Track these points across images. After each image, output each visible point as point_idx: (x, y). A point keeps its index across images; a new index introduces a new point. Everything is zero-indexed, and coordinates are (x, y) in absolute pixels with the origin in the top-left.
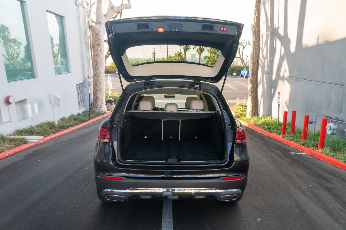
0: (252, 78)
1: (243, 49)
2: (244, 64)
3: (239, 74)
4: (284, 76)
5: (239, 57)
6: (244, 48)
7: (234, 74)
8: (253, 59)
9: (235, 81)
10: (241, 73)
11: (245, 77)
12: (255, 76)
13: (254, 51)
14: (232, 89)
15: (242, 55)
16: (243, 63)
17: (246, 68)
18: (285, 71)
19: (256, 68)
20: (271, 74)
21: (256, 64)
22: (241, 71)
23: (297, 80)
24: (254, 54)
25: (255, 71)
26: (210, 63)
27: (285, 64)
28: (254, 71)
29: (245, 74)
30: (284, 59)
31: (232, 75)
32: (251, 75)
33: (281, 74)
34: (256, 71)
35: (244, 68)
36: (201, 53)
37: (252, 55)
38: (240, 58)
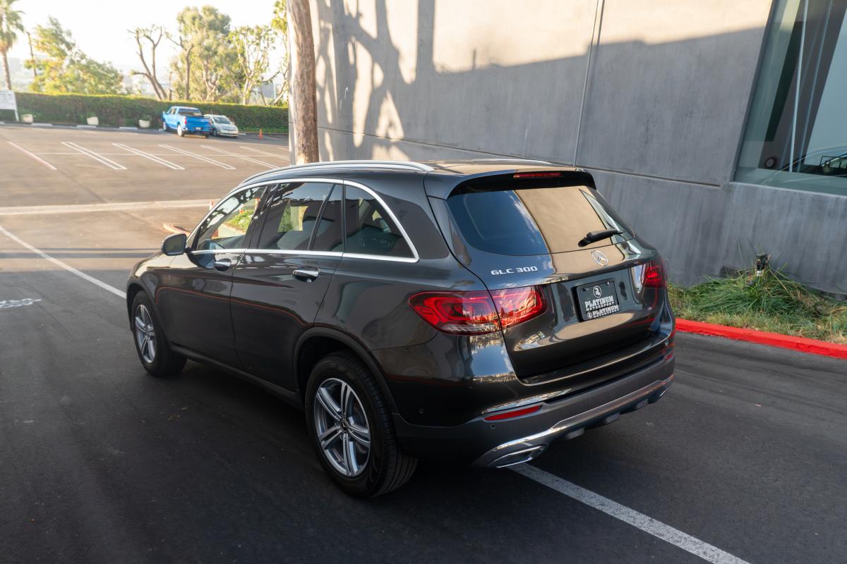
0: (307, 142)
1: (154, 49)
2: (165, 95)
3: (157, 124)
4: (387, 137)
5: (145, 71)
6: (155, 46)
7: (143, 123)
8: (303, 91)
10: (164, 120)
11: (180, 133)
12: (313, 137)
13: (302, 71)
14: (168, 169)
15: (154, 66)
16: (160, 91)
17: (178, 108)
18: (391, 124)
19: (311, 114)
20: (348, 130)
21: (312, 104)
22: (165, 116)
23: (426, 148)
25: (311, 123)
26: (49, 82)
27: (389, 109)
28: (309, 122)
29: (179, 123)
30: (386, 97)
31: (138, 126)
32: (303, 132)
33: (381, 132)
34: (313, 122)
35: (173, 108)
37: (299, 80)
38: (146, 75)
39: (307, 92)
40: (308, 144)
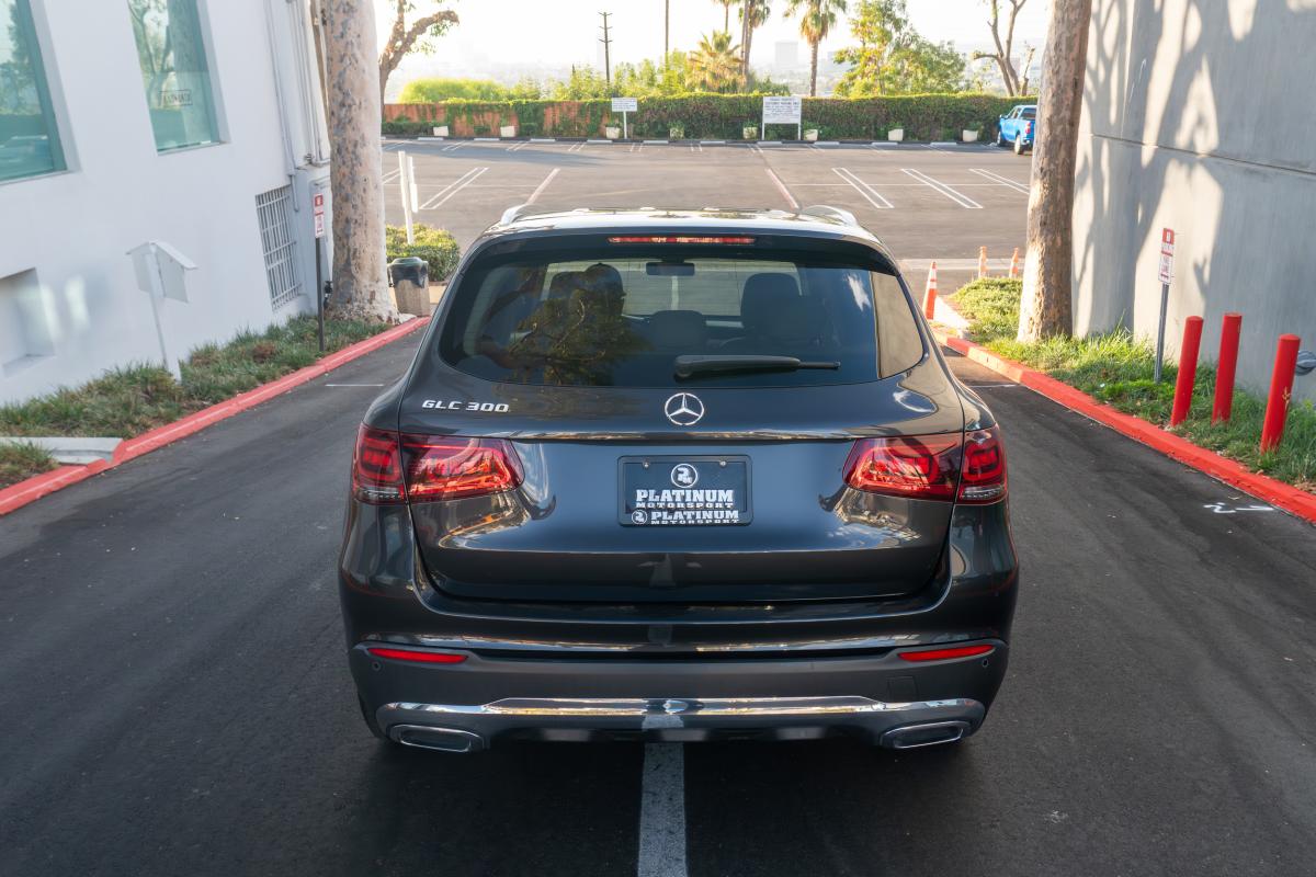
0: (1049, 165)
1: (1015, 14)
2: (1018, 87)
3: (990, 134)
4: (1192, 146)
5: (995, 52)
6: (1017, 9)
7: (969, 136)
8: (1057, 73)
9: (972, 170)
10: (999, 128)
11: (1017, 148)
12: (1063, 154)
13: (1060, 37)
14: (957, 207)
15: (1009, 42)
16: (1012, 82)
17: (1023, 107)
18: (1200, 121)
19: (1066, 114)
20: (1136, 142)
21: (1071, 94)
22: (1002, 123)
23: (1252, 172)
24: (1063, 47)
25: (1064, 130)
27: (1202, 89)
28: (1060, 128)
29: (1018, 133)
30: (1199, 67)
31: (959, 139)
32: (1045, 146)
33: (1181, 140)
34: (1067, 127)
35: (1017, 107)
36: (820, 36)
37: (1052, 53)
38: (996, 57)
39: (1062, 74)
40: (1052, 166)
